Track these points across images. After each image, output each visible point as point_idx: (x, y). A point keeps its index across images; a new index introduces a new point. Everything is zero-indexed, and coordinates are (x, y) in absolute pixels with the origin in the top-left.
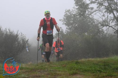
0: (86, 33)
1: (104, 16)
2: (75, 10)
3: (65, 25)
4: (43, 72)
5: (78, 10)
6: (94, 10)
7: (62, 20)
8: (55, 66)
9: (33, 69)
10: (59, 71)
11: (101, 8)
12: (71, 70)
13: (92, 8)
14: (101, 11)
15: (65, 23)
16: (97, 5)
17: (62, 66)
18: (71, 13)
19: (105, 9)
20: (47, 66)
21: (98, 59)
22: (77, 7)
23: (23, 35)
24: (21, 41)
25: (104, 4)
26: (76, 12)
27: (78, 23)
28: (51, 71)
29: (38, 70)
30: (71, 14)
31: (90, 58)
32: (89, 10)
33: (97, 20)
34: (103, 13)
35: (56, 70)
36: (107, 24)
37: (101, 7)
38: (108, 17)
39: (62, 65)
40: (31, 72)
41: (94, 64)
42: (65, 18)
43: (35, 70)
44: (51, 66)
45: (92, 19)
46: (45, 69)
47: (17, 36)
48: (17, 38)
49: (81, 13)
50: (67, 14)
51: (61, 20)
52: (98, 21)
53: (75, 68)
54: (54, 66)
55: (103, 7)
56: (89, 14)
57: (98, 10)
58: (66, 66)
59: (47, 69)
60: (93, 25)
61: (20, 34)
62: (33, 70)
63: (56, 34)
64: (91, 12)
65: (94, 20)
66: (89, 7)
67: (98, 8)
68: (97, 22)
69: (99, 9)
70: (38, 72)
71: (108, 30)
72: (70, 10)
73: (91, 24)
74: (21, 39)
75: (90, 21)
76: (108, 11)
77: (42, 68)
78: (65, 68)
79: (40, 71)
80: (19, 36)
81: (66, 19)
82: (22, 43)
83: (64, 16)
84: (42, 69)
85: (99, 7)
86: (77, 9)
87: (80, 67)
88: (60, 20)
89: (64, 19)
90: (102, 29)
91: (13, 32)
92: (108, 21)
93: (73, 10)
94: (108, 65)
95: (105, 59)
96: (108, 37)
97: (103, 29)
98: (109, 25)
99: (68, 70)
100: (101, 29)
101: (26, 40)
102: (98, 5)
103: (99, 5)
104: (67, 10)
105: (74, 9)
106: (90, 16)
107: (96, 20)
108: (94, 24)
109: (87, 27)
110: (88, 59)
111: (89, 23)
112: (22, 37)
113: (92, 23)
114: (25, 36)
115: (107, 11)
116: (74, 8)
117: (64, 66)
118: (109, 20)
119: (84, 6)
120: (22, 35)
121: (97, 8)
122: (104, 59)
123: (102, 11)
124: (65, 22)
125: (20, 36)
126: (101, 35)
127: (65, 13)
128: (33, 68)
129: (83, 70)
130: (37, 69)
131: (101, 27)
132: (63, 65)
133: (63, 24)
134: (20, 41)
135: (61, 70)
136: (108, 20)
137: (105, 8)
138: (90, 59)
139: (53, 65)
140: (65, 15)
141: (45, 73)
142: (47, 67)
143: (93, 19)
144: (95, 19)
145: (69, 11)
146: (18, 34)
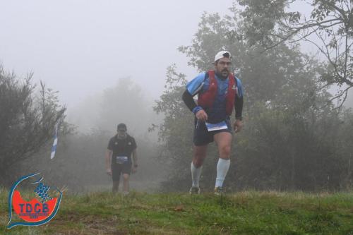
0: (268, 102)
1: (334, 46)
2: (238, 17)
3: (199, 68)
4: (102, 225)
5: (246, 17)
6: (301, 21)
7: (188, 50)
8: (147, 207)
9: (69, 213)
10: (159, 226)
11: (328, 18)
12: (198, 225)
13: (295, 17)
14: (325, 27)
15: (198, 62)
16: (314, 5)
17: (169, 209)
18: (222, 27)
19: (339, 21)
20: (117, 207)
21: (300, 196)
22: (244, 8)
23: (49, 90)
24: (40, 112)
25: (338, 4)
26: (239, 24)
27: (245, 66)
28: (131, 223)
29: (86, 215)
30: (220, 31)
31: (272, 189)
32: (284, 21)
33: (310, 59)
34: (331, 37)
35: (148, 223)
36: (343, 75)
37: (325, 13)
38: (347, 50)
39: (172, 205)
40: (62, 222)
41: (281, 210)
42: (200, 44)
43: (74, 216)
44: (134, 207)
45: (294, 55)
46: (110, 214)
47: (26, 91)
48: (27, 99)
49: (254, 30)
50: (206, 29)
51: (186, 48)
52: (312, 62)
53: (213, 219)
54: (143, 206)
55: (333, 15)
56: (284, 34)
57: (315, 25)
58: (184, 209)
59: (116, 217)
60: (294, 74)
61: (36, 85)
62: (70, 216)
63: (163, 95)
64: (290, 29)
65: (300, 57)
66: (286, 10)
67: (316, 19)
68: (309, 65)
69: (318, 19)
70: (83, 225)
71: (344, 95)
72: (218, 18)
73: (289, 73)
74: (41, 103)
75: (284, 59)
76: (350, 31)
77: (100, 209)
78: (179, 216)
79: (92, 222)
80: (32, 95)
81: (203, 46)
82: (41, 118)
83: (197, 35)
84: (101, 213)
85: (318, 13)
86: (244, 14)
87: (232, 218)
88: (181, 49)
89: (196, 46)
90: (324, 92)
91: (11, 76)
92: (345, 65)
93: (229, 18)
94: (330, 218)
95: (324, 196)
96: (343, 120)
97: (328, 91)
98: (348, 78)
99: (190, 224)
100: (321, 92)
101: (58, 109)
102: (317, 6)
103: (320, 8)
104: (207, 16)
105: (232, 15)
106: (287, 43)
107: (307, 57)
108: (297, 72)
109: (273, 82)
110: (264, 193)
111: (281, 68)
112: (44, 100)
113: (291, 69)
114: (55, 95)
115: (347, 31)
116: (233, 9)
117: (178, 210)
118: (352, 62)
119: (266, 7)
120: (43, 92)
121: (314, 15)
122: (322, 195)
123: (330, 28)
124: (199, 59)
125: (35, 95)
126: (322, 111)
127: (199, 25)
128: (70, 210)
129: (240, 230)
130: (83, 212)
131: (323, 84)
132: (177, 205)
133: (189, 64)
134: (36, 110)
135: (164, 221)
136: (349, 62)
137: (340, 19)
138: (272, 193)
139: (139, 205)
140: (200, 31)
141: (108, 227)
142: (120, 209)
143: (297, 54)
144: (302, 55)
145: (213, 19)
146: (30, 87)
